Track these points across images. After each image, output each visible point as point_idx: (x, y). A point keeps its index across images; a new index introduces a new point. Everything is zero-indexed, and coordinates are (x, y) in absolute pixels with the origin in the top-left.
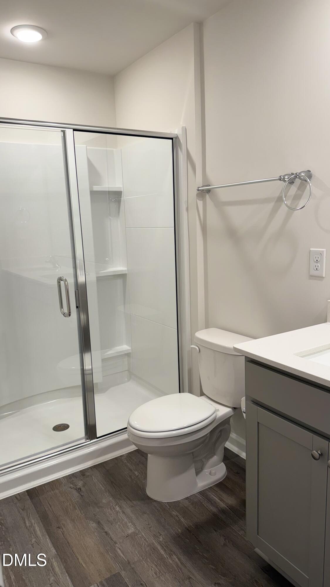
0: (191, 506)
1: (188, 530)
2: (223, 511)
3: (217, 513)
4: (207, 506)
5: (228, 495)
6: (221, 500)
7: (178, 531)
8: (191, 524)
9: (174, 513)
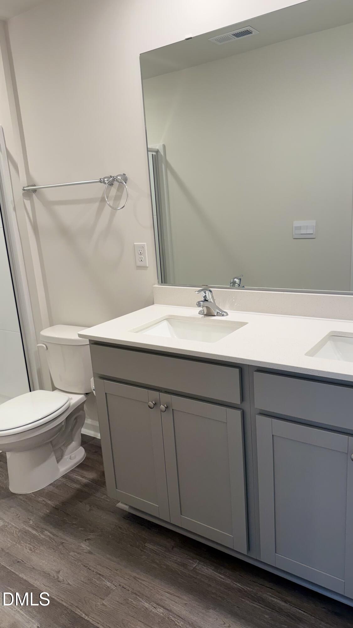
0: (56, 489)
1: (56, 508)
2: (86, 485)
3: (81, 488)
4: (71, 485)
5: (89, 472)
6: (83, 478)
7: (46, 512)
8: (58, 503)
9: (40, 499)
